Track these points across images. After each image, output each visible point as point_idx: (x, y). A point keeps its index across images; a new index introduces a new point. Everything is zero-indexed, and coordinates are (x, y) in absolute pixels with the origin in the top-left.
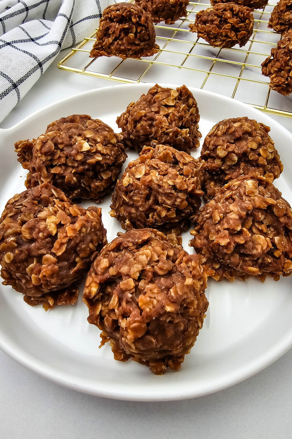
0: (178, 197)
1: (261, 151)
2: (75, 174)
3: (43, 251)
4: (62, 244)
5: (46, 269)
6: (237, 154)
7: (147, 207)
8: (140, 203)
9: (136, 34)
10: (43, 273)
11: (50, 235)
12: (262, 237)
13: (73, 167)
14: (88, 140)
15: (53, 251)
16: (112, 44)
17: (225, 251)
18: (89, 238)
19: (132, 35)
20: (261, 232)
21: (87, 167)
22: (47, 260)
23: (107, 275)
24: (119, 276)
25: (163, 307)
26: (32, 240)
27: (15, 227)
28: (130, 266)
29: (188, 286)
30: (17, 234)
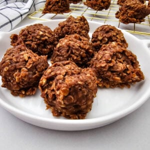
0: (81, 51)
1: (118, 36)
2: (36, 44)
3: (22, 66)
4: (30, 64)
5: (23, 73)
6: (107, 38)
7: (68, 55)
8: (64, 54)
9: (61, 3)
10: (21, 75)
11: (25, 61)
12: (121, 64)
13: (35, 41)
14: (42, 31)
15: (26, 66)
16: (51, 8)
17: (104, 69)
18: (42, 64)
19: (60, 4)
20: (120, 62)
21: (41, 41)
22: (23, 70)
23: (50, 75)
24: (56, 75)
25: (77, 82)
26: (17, 62)
27: (10, 57)
28: (61, 71)
29: (88, 77)
30: (11, 60)
